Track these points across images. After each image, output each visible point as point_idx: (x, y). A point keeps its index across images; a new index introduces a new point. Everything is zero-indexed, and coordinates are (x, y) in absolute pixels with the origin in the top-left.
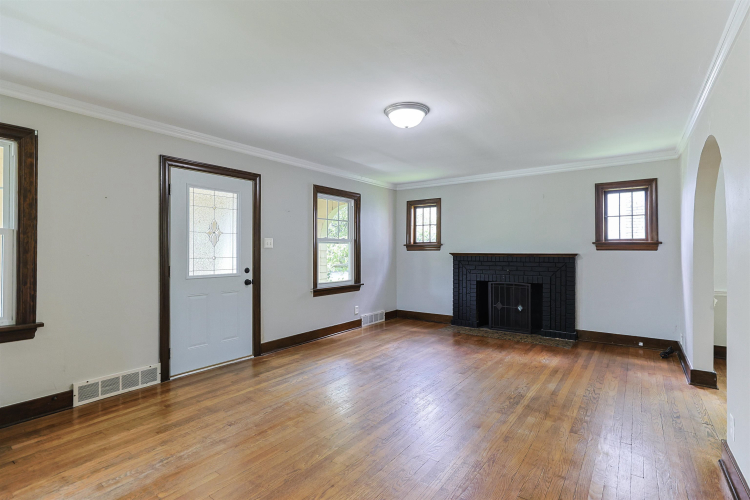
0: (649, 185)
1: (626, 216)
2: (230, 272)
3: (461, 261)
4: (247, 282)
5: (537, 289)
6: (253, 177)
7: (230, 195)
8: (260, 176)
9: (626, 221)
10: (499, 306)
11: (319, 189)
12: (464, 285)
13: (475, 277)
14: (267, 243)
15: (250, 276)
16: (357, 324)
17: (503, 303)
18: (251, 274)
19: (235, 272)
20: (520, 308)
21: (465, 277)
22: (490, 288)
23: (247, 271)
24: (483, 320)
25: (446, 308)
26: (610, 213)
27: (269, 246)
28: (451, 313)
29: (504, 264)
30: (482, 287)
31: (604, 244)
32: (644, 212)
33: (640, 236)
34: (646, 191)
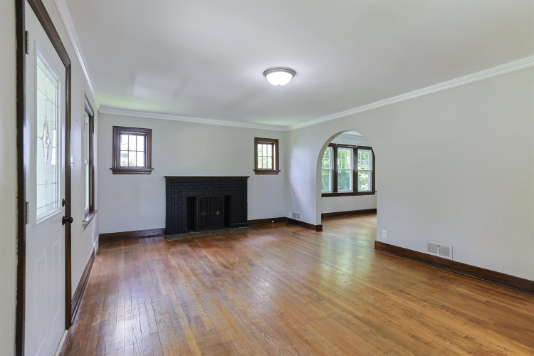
0: (275, 142)
1: (265, 156)
3: (175, 185)
5: (228, 198)
9: (265, 159)
10: (204, 213)
12: (176, 202)
13: (186, 194)
15: (64, 211)
16: (93, 255)
17: (206, 211)
18: (64, 208)
20: (218, 213)
21: (176, 195)
22: (197, 202)
23: (63, 203)
24: (192, 227)
25: (159, 222)
28: (164, 227)
29: (207, 184)
30: (191, 201)
31: (258, 172)
32: (271, 155)
33: (270, 167)
34: (273, 145)
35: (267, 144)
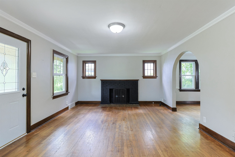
0: (154, 62)
1: (149, 69)
2: (14, 90)
3: (104, 83)
4: (24, 95)
5: (128, 90)
6: (28, 41)
7: (15, 48)
8: (30, 41)
9: (149, 71)
10: (117, 96)
11: (55, 52)
12: (105, 90)
13: (109, 87)
14: (34, 75)
15: (25, 92)
16: (67, 108)
17: (118, 96)
18: (25, 91)
19: (17, 90)
20: (123, 96)
21: (105, 87)
22: (114, 91)
23: (24, 89)
24: (111, 101)
25: (99, 99)
26: (145, 69)
27: (35, 77)
28: (100, 100)
29: (118, 83)
30: (111, 90)
31: (144, 77)
32: (153, 69)
33: (152, 75)
34: (154, 63)
35: (150, 63)
